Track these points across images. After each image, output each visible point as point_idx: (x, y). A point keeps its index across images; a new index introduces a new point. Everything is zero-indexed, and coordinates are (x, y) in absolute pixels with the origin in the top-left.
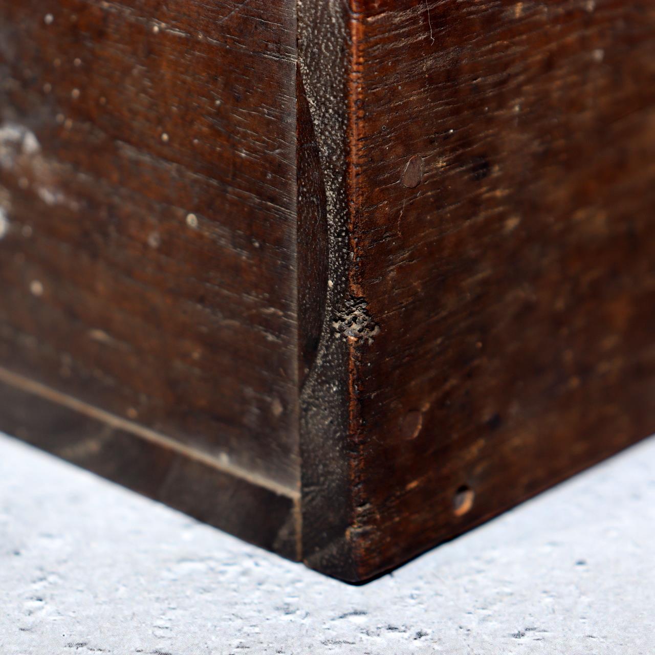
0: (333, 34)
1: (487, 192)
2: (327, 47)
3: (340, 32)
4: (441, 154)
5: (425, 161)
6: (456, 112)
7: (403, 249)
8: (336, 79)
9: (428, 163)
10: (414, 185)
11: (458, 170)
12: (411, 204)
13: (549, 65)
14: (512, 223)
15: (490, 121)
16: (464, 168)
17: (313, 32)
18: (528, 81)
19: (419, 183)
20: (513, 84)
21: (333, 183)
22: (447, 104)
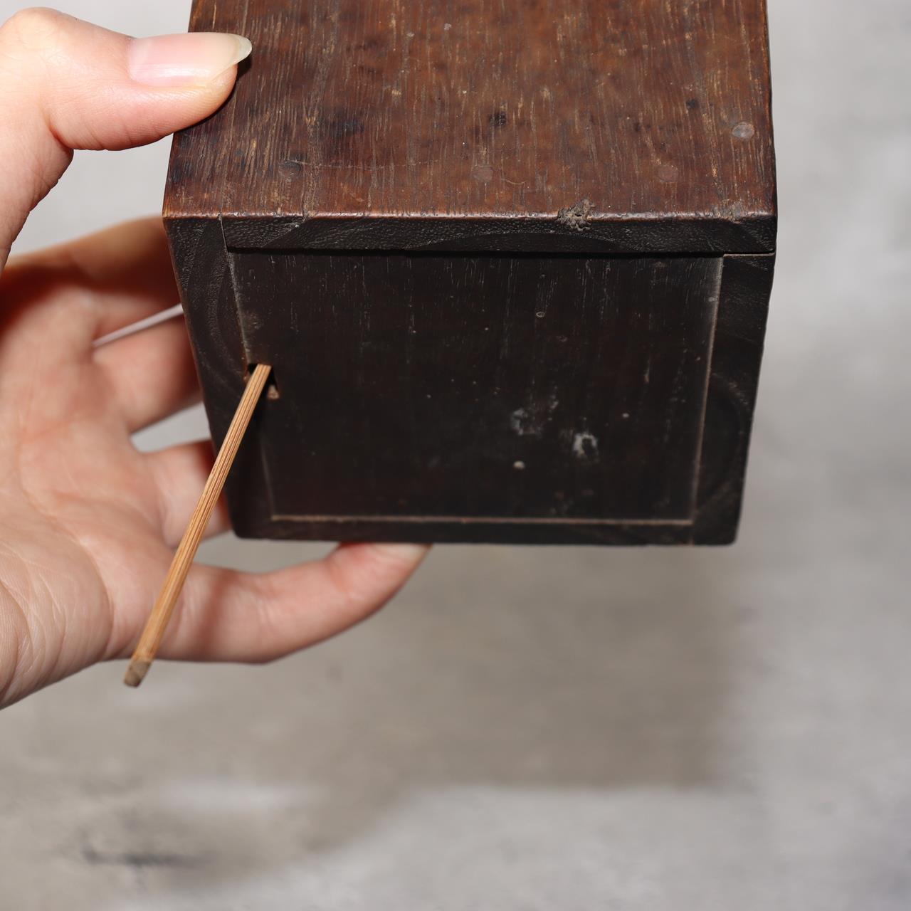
0: (380, 229)
1: (516, 114)
2: (391, 232)
3: (378, 225)
4: (478, 151)
5: (478, 163)
6: (452, 139)
7: (535, 180)
8: (409, 228)
9: (480, 161)
10: (492, 172)
11: (493, 138)
12: (505, 174)
13: (441, 66)
14: (546, 93)
15: (467, 114)
16: (493, 133)
17: (383, 240)
18: (448, 83)
19: (492, 168)
20: (446, 95)
21: (480, 230)
22: (444, 147)
